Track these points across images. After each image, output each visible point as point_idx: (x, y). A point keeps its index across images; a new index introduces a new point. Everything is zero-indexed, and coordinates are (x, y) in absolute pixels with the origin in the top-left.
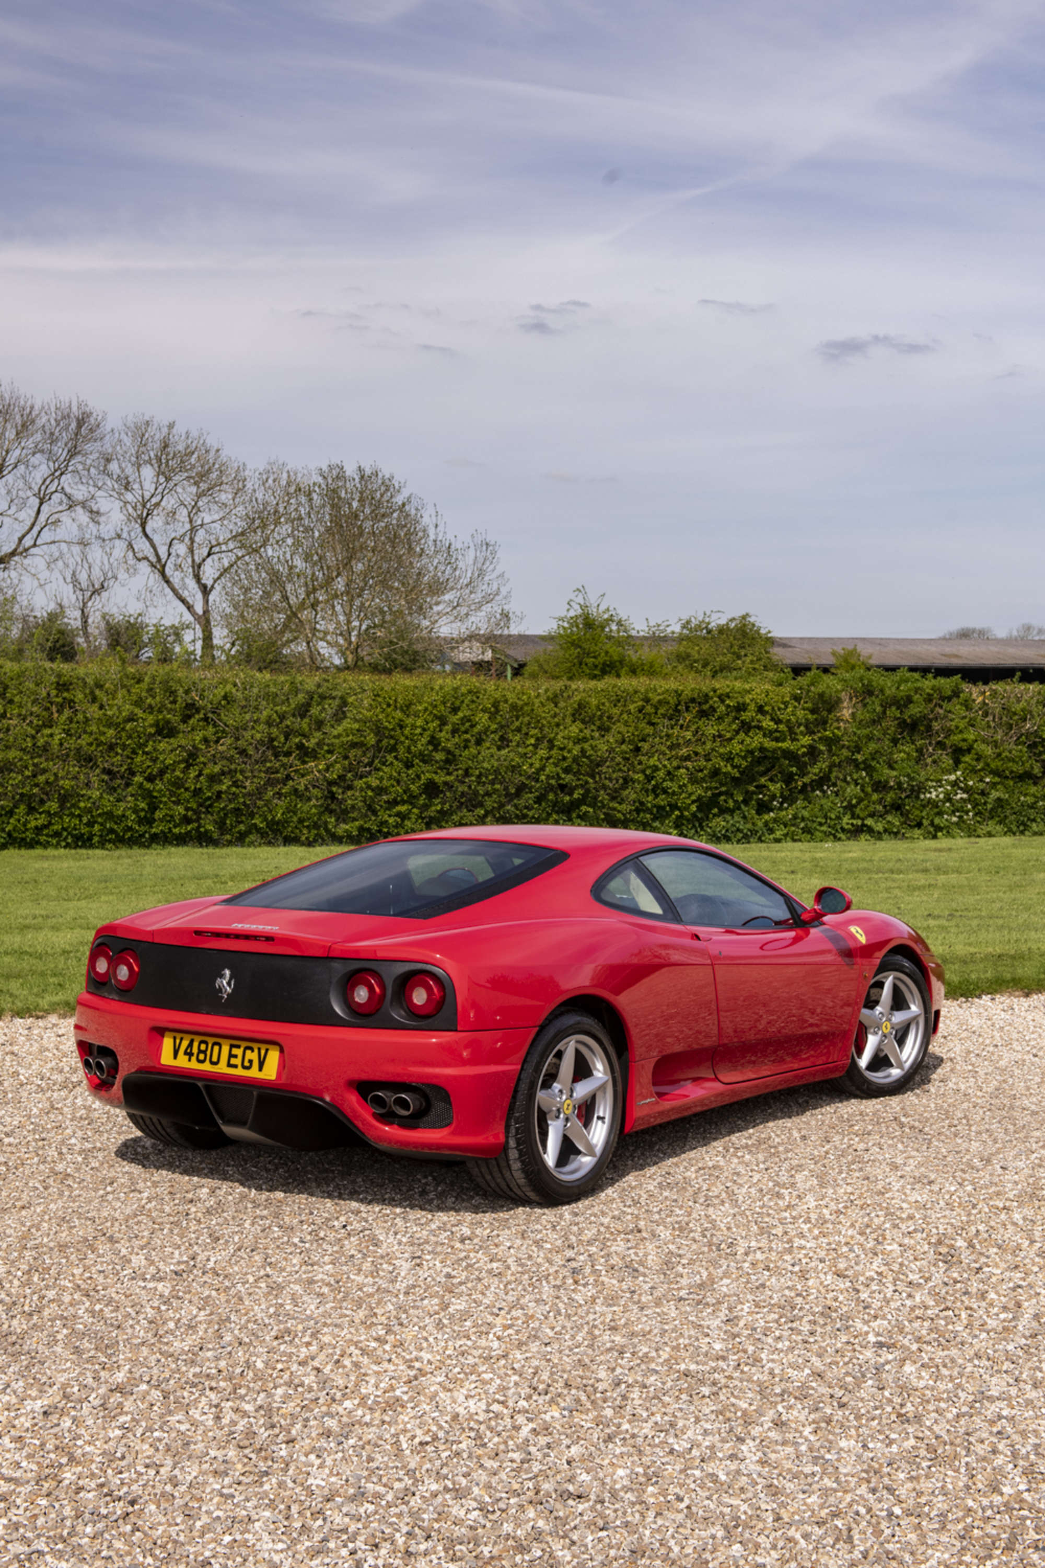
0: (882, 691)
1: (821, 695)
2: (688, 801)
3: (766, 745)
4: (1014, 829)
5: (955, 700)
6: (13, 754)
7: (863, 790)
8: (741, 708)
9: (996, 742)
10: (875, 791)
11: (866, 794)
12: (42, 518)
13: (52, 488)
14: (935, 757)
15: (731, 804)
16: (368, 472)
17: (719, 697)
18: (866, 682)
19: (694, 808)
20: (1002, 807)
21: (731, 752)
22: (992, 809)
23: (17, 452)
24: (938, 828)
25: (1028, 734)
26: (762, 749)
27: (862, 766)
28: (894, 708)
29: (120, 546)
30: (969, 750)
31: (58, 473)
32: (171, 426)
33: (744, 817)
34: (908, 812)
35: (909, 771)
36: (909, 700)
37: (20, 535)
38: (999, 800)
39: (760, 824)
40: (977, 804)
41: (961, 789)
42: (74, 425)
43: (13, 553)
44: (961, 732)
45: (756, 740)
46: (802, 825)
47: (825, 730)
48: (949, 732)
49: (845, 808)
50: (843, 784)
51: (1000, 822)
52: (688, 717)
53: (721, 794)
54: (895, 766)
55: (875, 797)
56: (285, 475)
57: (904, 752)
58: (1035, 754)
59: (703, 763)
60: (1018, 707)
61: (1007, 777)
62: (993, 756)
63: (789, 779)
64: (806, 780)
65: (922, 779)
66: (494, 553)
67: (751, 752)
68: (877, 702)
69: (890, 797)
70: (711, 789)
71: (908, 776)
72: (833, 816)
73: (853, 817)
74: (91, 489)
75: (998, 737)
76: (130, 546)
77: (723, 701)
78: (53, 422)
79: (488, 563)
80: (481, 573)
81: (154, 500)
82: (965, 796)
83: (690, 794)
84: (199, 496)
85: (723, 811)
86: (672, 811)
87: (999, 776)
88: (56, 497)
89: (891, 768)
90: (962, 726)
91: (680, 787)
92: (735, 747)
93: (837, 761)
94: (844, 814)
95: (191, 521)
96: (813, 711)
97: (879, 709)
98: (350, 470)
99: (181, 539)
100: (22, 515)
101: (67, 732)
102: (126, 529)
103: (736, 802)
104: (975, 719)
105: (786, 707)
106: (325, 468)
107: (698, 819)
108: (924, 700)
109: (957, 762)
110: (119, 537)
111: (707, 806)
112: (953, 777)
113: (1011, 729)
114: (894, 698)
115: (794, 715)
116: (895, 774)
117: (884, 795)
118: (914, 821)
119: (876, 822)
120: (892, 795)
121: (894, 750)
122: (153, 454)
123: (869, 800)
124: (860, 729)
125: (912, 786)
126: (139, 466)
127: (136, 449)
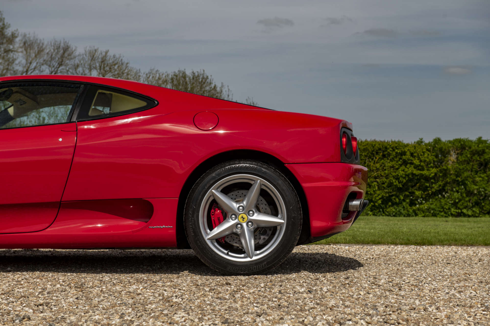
0: (470, 148)
1: (441, 149)
2: (377, 198)
3: (414, 172)
7: (461, 195)
8: (404, 153)
10: (467, 196)
11: (463, 197)
15: (397, 200)
17: (392, 148)
18: (462, 143)
19: (380, 202)
21: (398, 175)
26: (413, 174)
27: (461, 184)
28: (476, 156)
32: (106, 52)
33: (404, 207)
34: (483, 206)
35: (484, 186)
36: (484, 152)
39: (411, 211)
42: (62, 52)
45: (410, 169)
46: (432, 212)
47: (443, 166)
49: (452, 204)
50: (452, 193)
52: (378, 157)
53: (392, 196)
54: (478, 184)
55: (467, 199)
57: (480, 177)
59: (384, 179)
63: (425, 189)
64: (433, 190)
67: (408, 175)
68: (468, 153)
70: (388, 193)
71: (484, 188)
72: (447, 208)
73: (456, 209)
77: (394, 150)
78: (52, 50)
83: (379, 195)
85: (393, 204)
86: (370, 203)
89: (476, 185)
91: (374, 191)
92: (400, 173)
93: (449, 181)
94: (452, 207)
96: (437, 156)
97: (469, 156)
98: (189, 73)
103: (400, 199)
105: (424, 154)
107: (382, 208)
111: (386, 201)
114: (476, 151)
115: (427, 158)
116: (477, 187)
117: (471, 198)
118: (486, 210)
119: (468, 211)
120: (476, 198)
121: (476, 176)
122: (98, 65)
123: (464, 200)
124: (460, 165)
125: (486, 193)
126: (90, 70)
127: (90, 61)
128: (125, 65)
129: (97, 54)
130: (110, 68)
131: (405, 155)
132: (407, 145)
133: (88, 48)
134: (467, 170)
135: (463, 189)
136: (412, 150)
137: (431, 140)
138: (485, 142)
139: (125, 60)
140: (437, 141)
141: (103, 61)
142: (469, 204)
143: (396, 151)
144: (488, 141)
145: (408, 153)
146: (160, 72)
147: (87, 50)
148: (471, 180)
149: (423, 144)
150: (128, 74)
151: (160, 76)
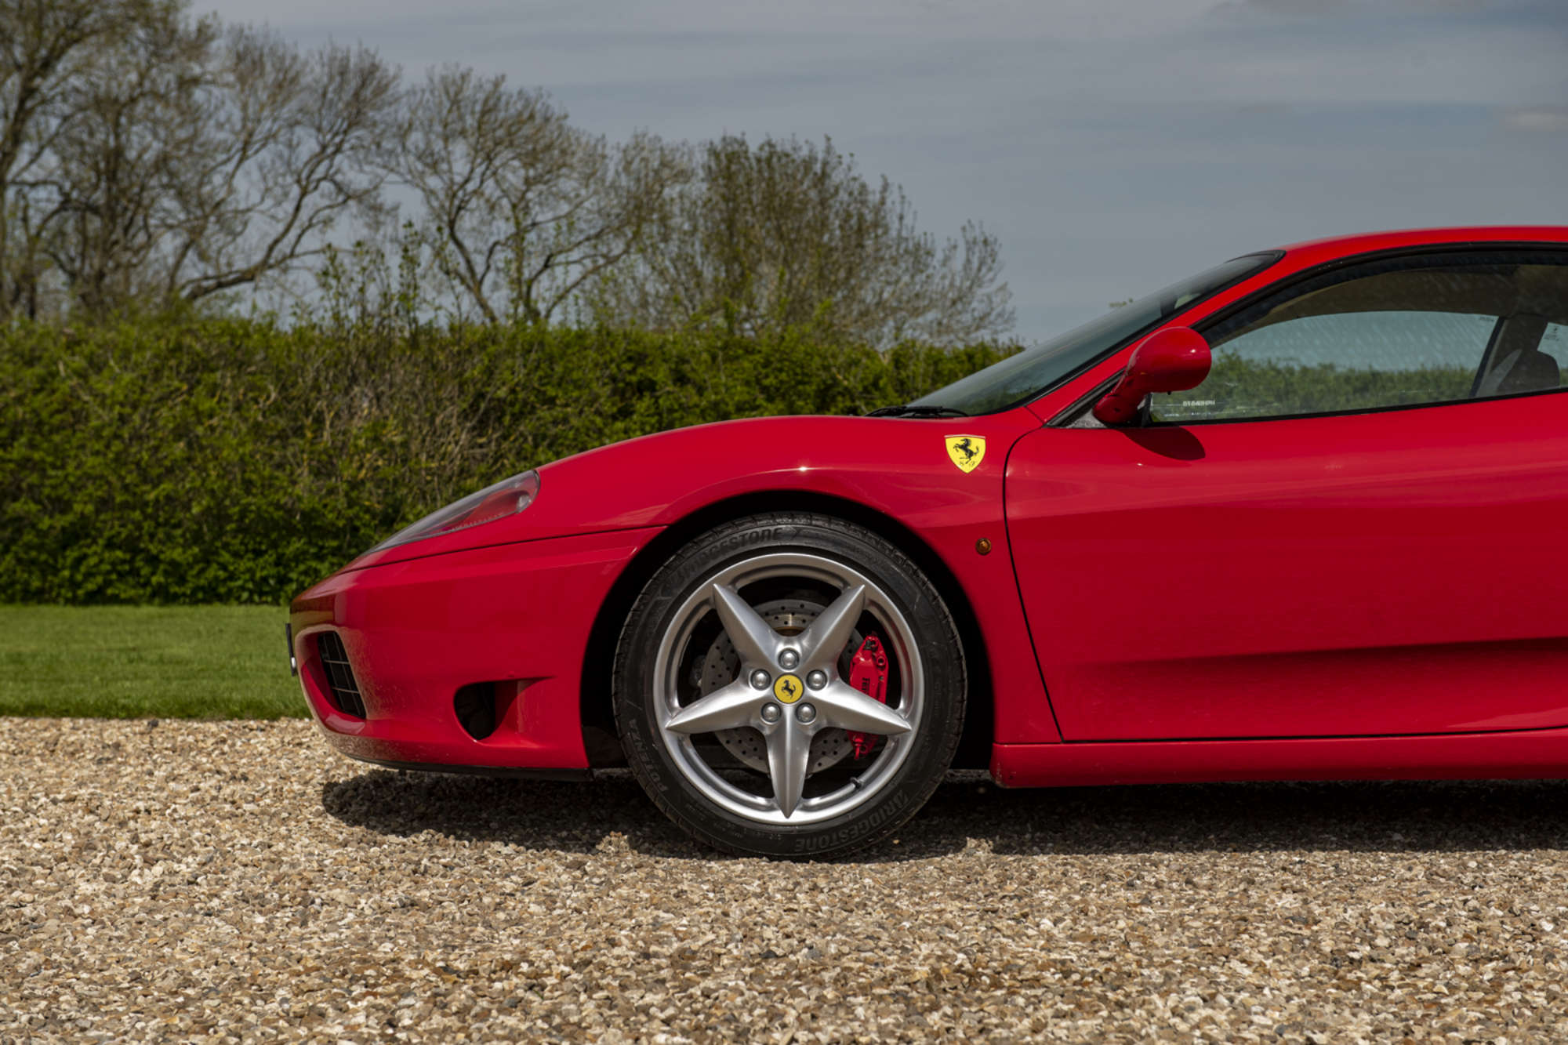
12: (304, 216)
13: (320, 172)
31: (331, 149)
32: (497, 83)
37: (270, 240)
43: (264, 265)
74: (379, 172)
84: (529, 183)
88: (328, 186)
95: (517, 220)
99: (505, 244)
100: (279, 212)
102: (432, 228)
122: (470, 122)
126: (446, 139)
127: (445, 112)
128: (553, 120)
129: (468, 90)
130: (509, 134)
133: (439, 71)
139: (556, 105)
141: (488, 108)
146: (663, 142)
147: (436, 77)
150: (563, 151)
151: (663, 155)
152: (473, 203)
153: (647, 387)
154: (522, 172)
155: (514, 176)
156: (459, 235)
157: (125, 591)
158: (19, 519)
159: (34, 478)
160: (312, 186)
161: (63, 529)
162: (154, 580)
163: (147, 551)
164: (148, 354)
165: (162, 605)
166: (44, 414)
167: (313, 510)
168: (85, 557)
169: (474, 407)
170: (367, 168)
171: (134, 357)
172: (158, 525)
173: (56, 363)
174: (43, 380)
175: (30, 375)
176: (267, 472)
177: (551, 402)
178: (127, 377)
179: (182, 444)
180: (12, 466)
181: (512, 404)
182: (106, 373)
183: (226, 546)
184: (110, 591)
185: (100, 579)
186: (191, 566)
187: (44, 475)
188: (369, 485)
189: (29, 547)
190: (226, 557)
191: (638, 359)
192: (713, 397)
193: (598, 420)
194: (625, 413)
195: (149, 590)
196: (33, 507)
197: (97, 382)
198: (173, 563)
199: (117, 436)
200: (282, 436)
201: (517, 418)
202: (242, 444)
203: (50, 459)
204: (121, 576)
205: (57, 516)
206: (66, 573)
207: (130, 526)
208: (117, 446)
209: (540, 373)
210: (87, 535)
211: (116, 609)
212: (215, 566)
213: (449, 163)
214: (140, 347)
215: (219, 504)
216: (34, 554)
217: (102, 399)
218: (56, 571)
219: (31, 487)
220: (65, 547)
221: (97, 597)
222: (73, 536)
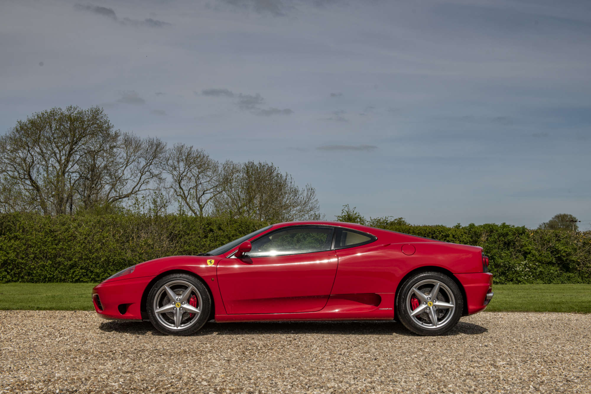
0: (497, 231)
1: (475, 232)
4: (547, 282)
5: (523, 235)
6: (193, 247)
8: (448, 235)
9: (539, 250)
12: (142, 180)
13: (146, 169)
14: (517, 255)
16: (262, 164)
17: (439, 231)
18: (491, 227)
20: (542, 274)
22: (539, 275)
23: (133, 157)
24: (520, 282)
25: (550, 247)
28: (502, 237)
29: (172, 190)
30: (529, 253)
31: (149, 164)
32: (191, 148)
34: (508, 275)
35: (508, 260)
36: (507, 234)
37: (133, 187)
38: (541, 271)
40: (533, 273)
41: (527, 267)
42: (155, 147)
43: (131, 193)
44: (526, 246)
48: (522, 246)
51: (541, 280)
55: (496, 270)
56: (232, 165)
57: (505, 253)
58: (553, 255)
60: (546, 238)
61: (543, 263)
62: (538, 255)
65: (513, 263)
66: (314, 192)
68: (496, 235)
69: (501, 270)
71: (508, 262)
74: (161, 170)
75: (540, 248)
76: (176, 191)
77: (440, 233)
78: (147, 146)
79: (311, 196)
80: (309, 199)
81: (184, 174)
82: (529, 270)
84: (199, 173)
87: (540, 263)
88: (148, 173)
89: (502, 259)
90: (527, 244)
95: (196, 182)
96: (472, 238)
97: (496, 237)
98: (256, 163)
99: (193, 188)
100: (135, 180)
101: (210, 241)
102: (174, 184)
104: (531, 242)
105: (462, 236)
106: (247, 163)
108: (513, 235)
109: (525, 257)
110: (172, 187)
112: (524, 263)
113: (544, 245)
114: (501, 233)
115: (465, 239)
116: (503, 261)
117: (498, 269)
118: (510, 279)
119: (496, 279)
120: (502, 269)
121: (502, 252)
122: (184, 157)
123: (493, 270)
124: (489, 244)
125: (510, 266)
126: (178, 162)
127: (178, 155)
128: (205, 157)
129: (184, 149)
130: (194, 161)
131: (448, 237)
132: (449, 229)
133: (177, 145)
134: (495, 248)
135: (492, 262)
136: (454, 233)
137: (467, 225)
138: (508, 226)
139: (206, 153)
140: (472, 226)
141: (189, 154)
142: (497, 273)
143: (442, 234)
144: (510, 225)
145: (451, 236)
146: (234, 163)
147: (176, 147)
148: (498, 256)
149: (461, 228)
150: (208, 165)
151: (233, 166)
152: (185, 178)
153: (211, 230)
154: (197, 170)
155: (195, 171)
156: (182, 185)
157: (85, 279)
158: (60, 262)
159: (64, 252)
160: (144, 173)
161: (70, 265)
162: (92, 277)
163: (91, 270)
164: (92, 223)
165: (94, 283)
166: (66, 237)
167: (130, 260)
168: (75, 271)
169: (170, 235)
170: (158, 169)
171: (88, 223)
172: (93, 263)
173: (70, 225)
174: (67, 229)
175: (63, 228)
176: (119, 251)
177: (188, 234)
178: (87, 228)
179: (100, 244)
180: (58, 249)
181: (179, 234)
182: (82, 227)
183: (109, 268)
184: (81, 279)
185: (79, 277)
186: (101, 273)
187: (66, 251)
188: (144, 254)
189: (62, 269)
190: (109, 271)
191: (209, 224)
192: (227, 233)
193: (199, 239)
194: (206, 237)
195: (91, 279)
196: (63, 259)
197: (80, 230)
198: (97, 273)
199: (84, 242)
200: (123, 242)
201: (180, 238)
202: (113, 244)
203: (67, 248)
204: (84, 276)
205: (69, 261)
206: (71, 275)
207: (86, 264)
208: (84, 245)
209: (186, 228)
210: (76, 266)
211: (82, 284)
212: (107, 273)
213: (179, 168)
214: (90, 221)
215: (108, 258)
216: (63, 270)
217: (81, 234)
218: (68, 275)
219: (63, 254)
220: (70, 269)
221: (77, 281)
222: (72, 266)
